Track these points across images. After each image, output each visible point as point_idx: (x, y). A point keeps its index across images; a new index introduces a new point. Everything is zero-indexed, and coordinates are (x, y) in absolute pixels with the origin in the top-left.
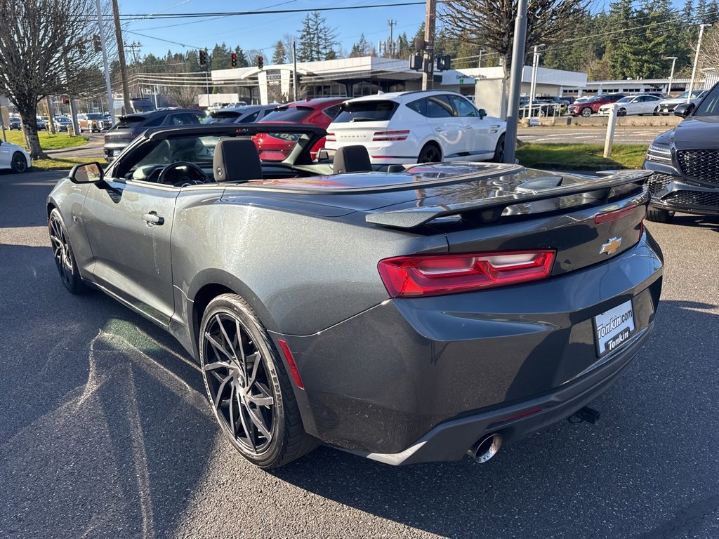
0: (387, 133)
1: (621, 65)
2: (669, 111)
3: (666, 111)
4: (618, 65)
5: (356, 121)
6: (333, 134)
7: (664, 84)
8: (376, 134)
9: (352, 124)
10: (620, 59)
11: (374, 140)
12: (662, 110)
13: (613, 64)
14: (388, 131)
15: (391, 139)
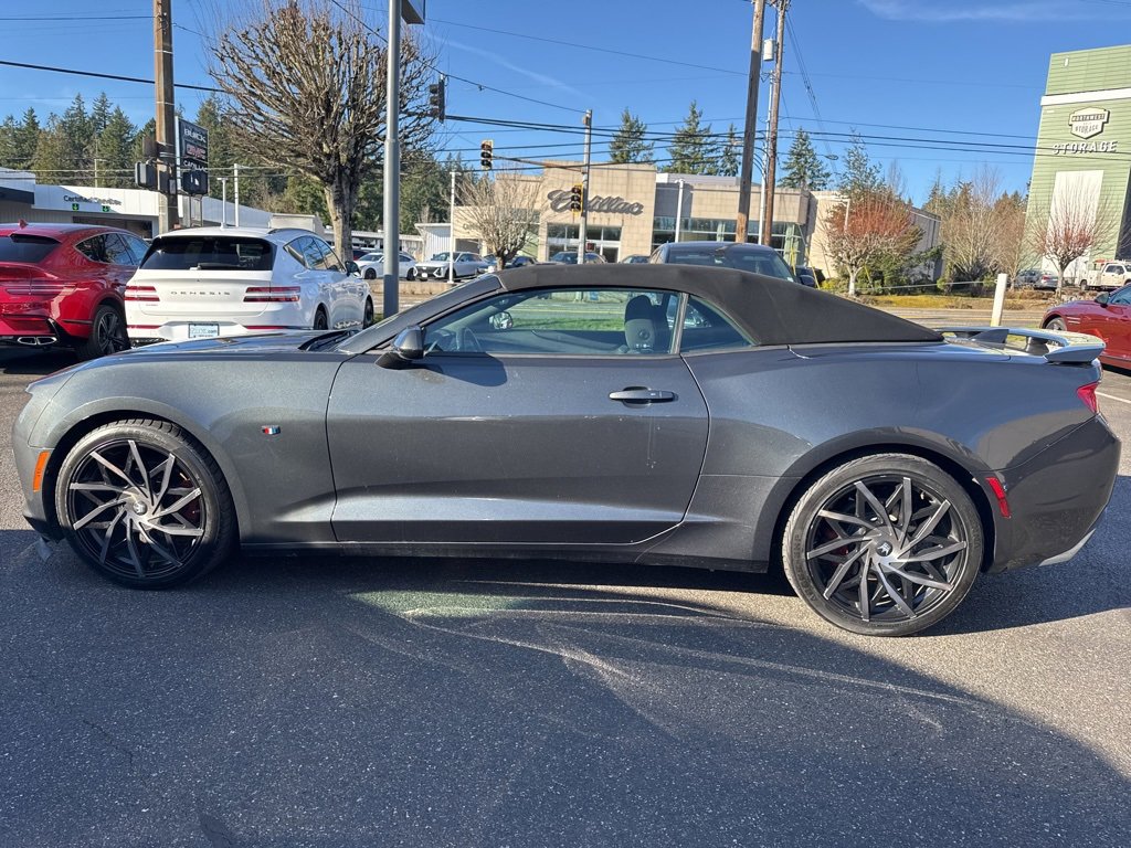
0: (270, 290)
1: (311, 206)
2: (429, 275)
3: (425, 275)
4: (308, 206)
5: (203, 268)
6: (152, 289)
7: (376, 239)
8: (249, 290)
9: (194, 273)
10: (310, 199)
11: (247, 300)
12: (419, 275)
13: (300, 204)
14: (273, 286)
15: (277, 300)
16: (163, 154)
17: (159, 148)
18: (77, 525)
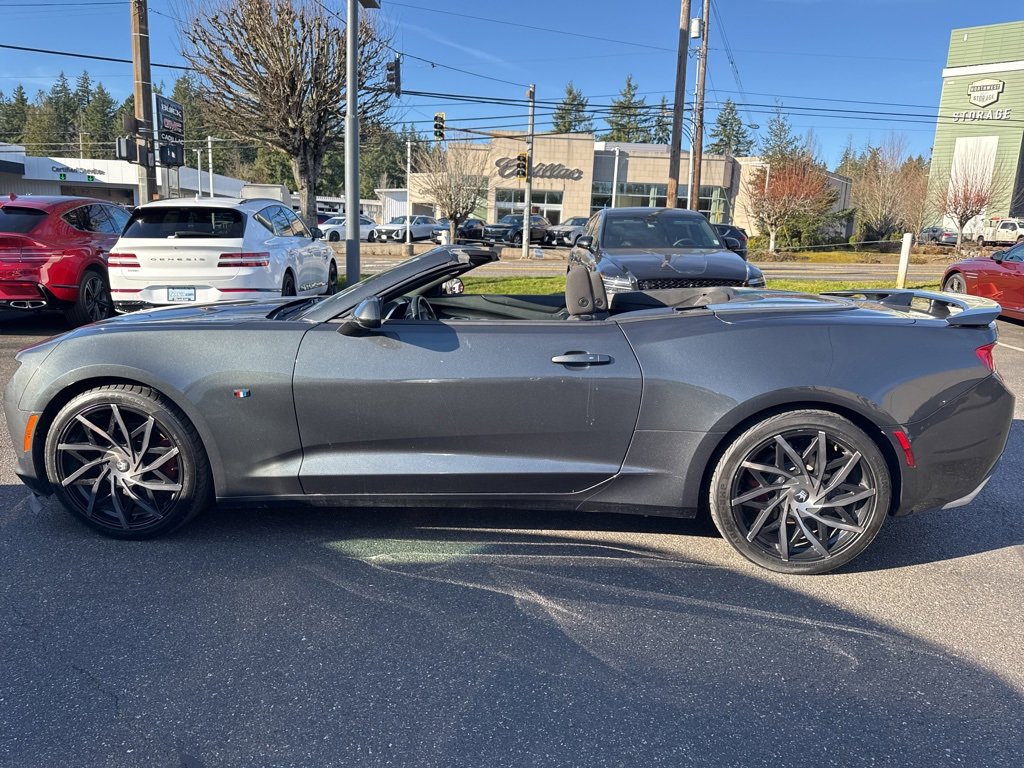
0: (242, 255)
2: (388, 237)
3: (384, 237)
4: (277, 174)
5: (180, 236)
6: (134, 256)
7: (340, 204)
8: (222, 256)
9: (171, 241)
11: (220, 265)
12: (379, 237)
14: (244, 252)
15: (247, 265)
16: (141, 130)
17: (137, 124)
18: (66, 482)
